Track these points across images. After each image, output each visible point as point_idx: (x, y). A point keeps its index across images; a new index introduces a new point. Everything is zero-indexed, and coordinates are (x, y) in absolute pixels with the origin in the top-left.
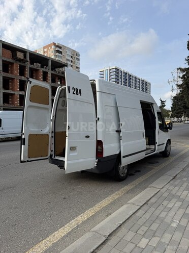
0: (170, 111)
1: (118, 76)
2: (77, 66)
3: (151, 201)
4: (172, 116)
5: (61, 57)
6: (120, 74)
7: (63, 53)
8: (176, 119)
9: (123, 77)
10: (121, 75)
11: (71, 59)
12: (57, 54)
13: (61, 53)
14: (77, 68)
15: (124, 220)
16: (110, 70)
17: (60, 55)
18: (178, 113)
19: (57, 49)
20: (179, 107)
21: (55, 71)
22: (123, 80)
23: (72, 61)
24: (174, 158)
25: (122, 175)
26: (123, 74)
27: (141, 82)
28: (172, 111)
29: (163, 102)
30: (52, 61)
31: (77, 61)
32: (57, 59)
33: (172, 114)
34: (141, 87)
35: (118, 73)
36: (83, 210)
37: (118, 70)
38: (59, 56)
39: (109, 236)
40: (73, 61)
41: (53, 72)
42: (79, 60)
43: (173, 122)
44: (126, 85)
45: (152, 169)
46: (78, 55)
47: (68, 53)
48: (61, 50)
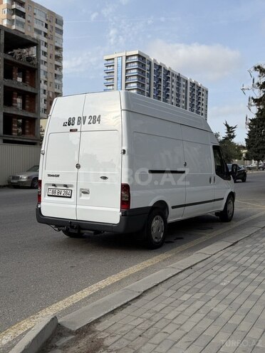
0: (244, 148)
1: (143, 72)
2: (57, 45)
3: (198, 266)
4: (248, 158)
5: (23, 24)
6: (147, 67)
7: (26, 15)
8: (254, 164)
9: (153, 75)
10: (150, 70)
11: (45, 30)
12: (14, 17)
13: (22, 14)
14: (57, 48)
15: (161, 281)
16: (127, 57)
17: (21, 19)
18: (258, 152)
19: (14, 6)
20: (261, 139)
21: (12, 55)
22: (153, 81)
23: (45, 34)
24: (240, 223)
25: (156, 240)
26: (153, 69)
27: (189, 86)
28: (248, 148)
29: (230, 129)
30: (6, 33)
31: (57, 35)
32: (14, 27)
33: (247, 154)
34: (189, 97)
35: (143, 65)
36: (104, 277)
37: (144, 58)
38: (18, 22)
39: (144, 292)
40: (49, 34)
41: (9, 58)
42: (61, 32)
43: (250, 169)
44: (159, 98)
45: (202, 236)
46: (59, 21)
47: (38, 17)
48: (22, 9)
